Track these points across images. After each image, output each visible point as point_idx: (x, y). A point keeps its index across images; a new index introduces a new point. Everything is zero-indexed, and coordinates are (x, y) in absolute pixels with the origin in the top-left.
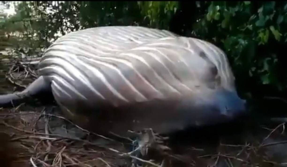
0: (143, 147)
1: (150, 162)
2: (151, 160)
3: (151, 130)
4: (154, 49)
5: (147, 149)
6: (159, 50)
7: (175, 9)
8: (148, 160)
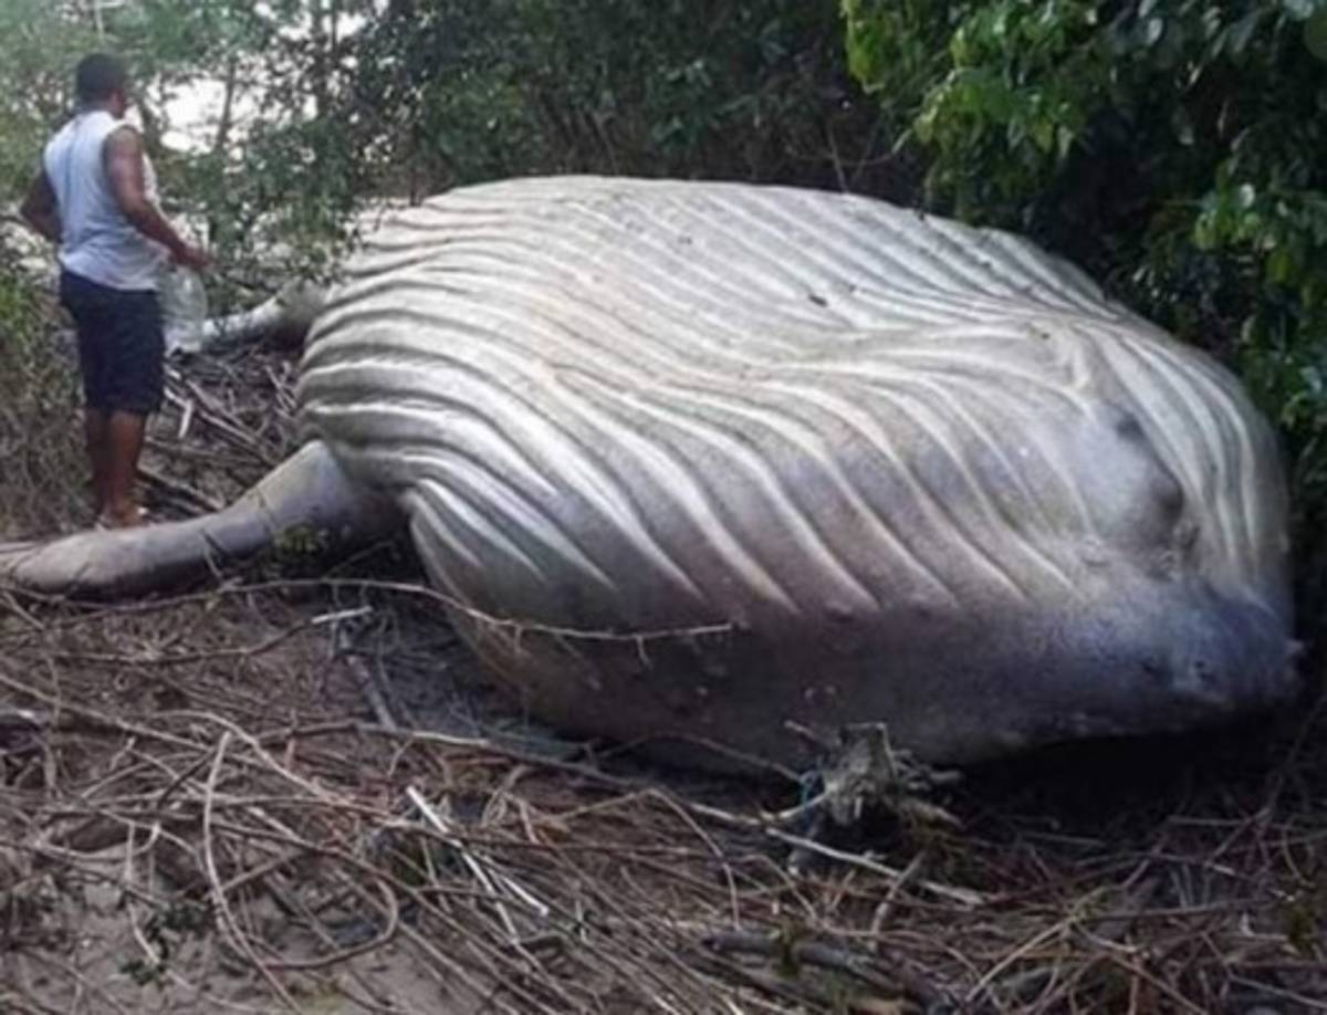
0: (842, 793)
1: (865, 859)
2: (869, 854)
3: (879, 733)
4: (924, 379)
5: (859, 802)
6: (943, 384)
7: (1066, 138)
8: (861, 853)
